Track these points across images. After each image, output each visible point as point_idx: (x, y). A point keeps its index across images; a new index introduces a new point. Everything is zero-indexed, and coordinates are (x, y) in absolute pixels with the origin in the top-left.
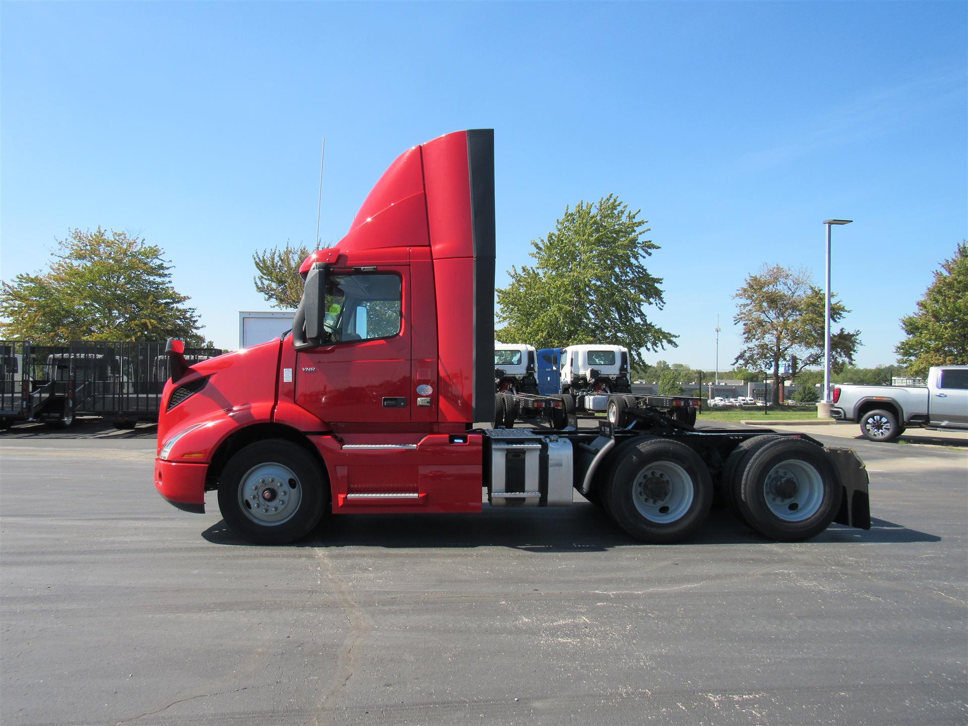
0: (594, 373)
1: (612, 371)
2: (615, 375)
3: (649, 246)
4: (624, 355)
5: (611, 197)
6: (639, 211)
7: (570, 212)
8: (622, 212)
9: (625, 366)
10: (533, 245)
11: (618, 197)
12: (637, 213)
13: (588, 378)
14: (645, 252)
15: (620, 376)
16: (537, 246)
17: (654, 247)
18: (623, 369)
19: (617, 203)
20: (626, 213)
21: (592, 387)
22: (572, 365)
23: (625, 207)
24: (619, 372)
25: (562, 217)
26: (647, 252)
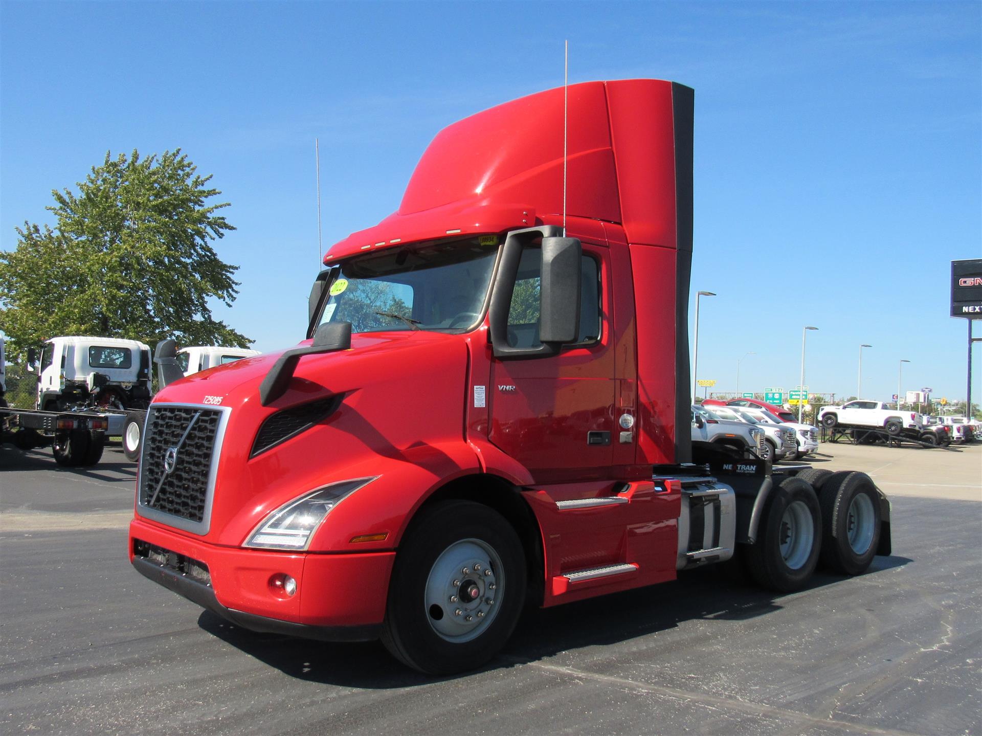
0: (98, 379)
1: (127, 378)
2: (130, 383)
3: (220, 225)
4: (144, 354)
5: (178, 152)
6: (211, 177)
7: (112, 160)
8: (188, 175)
9: (146, 371)
10: (55, 197)
11: (186, 156)
12: (208, 179)
13: (90, 385)
14: (215, 231)
15: (138, 385)
16: (60, 199)
17: (227, 227)
18: (141, 374)
19: (185, 163)
20: (193, 178)
21: (95, 400)
22: (63, 366)
23: (193, 169)
24: (137, 379)
25: (101, 164)
26: (217, 232)
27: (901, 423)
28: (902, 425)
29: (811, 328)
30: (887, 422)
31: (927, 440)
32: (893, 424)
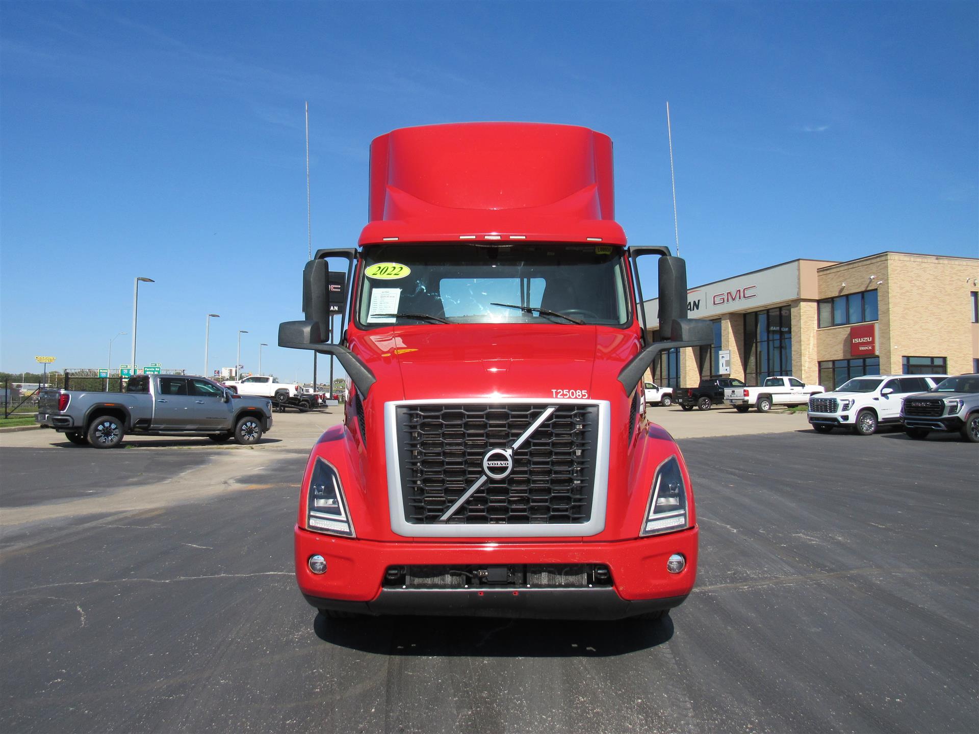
27: (288, 393)
28: (288, 396)
29: (213, 316)
30: (277, 393)
31: (303, 405)
32: (282, 395)
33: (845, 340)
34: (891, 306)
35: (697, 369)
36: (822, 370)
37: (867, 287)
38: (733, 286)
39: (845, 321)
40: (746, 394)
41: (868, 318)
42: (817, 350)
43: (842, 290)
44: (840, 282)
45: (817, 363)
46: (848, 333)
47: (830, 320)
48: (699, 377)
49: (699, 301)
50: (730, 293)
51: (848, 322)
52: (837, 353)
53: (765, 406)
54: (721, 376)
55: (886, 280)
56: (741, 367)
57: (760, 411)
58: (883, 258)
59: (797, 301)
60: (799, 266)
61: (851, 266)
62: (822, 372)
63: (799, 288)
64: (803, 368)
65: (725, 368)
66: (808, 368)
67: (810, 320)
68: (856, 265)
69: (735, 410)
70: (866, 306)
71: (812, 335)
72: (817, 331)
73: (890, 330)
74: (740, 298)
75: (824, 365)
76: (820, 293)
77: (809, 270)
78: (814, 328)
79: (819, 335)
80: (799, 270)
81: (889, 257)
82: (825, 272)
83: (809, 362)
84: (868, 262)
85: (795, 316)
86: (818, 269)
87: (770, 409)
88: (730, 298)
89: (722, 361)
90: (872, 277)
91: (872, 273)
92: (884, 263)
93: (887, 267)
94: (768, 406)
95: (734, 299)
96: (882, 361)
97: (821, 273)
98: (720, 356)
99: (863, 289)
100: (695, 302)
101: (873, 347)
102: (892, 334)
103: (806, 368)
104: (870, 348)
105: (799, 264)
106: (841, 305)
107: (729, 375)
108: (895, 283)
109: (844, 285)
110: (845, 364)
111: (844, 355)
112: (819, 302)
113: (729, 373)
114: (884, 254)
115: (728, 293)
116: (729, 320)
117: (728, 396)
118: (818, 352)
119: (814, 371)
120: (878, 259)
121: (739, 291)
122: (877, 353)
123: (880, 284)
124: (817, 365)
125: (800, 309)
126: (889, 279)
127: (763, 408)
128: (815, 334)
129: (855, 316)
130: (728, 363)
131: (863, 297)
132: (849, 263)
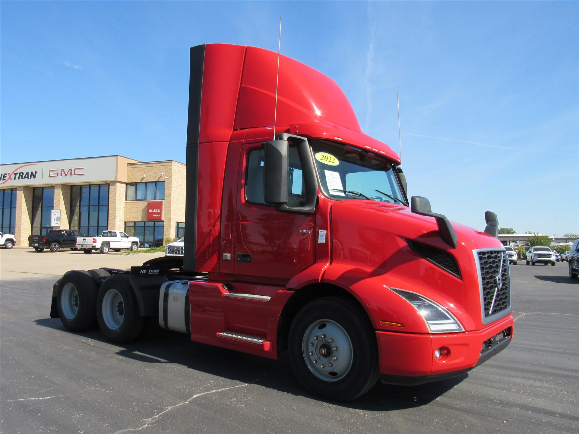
33: (143, 210)
34: (172, 192)
35: (29, 222)
36: (126, 227)
37: (159, 179)
38: (66, 166)
39: (143, 198)
40: (95, 241)
41: (158, 198)
42: (125, 215)
43: (143, 179)
44: (142, 173)
45: (124, 223)
46: (146, 205)
47: (133, 196)
48: (31, 227)
49: (36, 172)
50: (63, 170)
51: (145, 199)
52: (138, 217)
53: (106, 250)
54: (52, 227)
55: (170, 176)
56: (68, 222)
57: (102, 252)
58: (169, 164)
59: (115, 182)
60: (117, 160)
61: (150, 165)
62: (126, 229)
63: (117, 174)
64: (116, 225)
65: (56, 222)
66: (119, 225)
67: (121, 195)
68: (153, 165)
69: (83, 252)
70: (157, 191)
71: (122, 205)
72: (125, 202)
73: (171, 206)
74: (71, 174)
75: (128, 224)
76: (128, 179)
77: (123, 163)
78: (123, 200)
79: (126, 205)
80: (117, 162)
81: (173, 163)
82: (132, 166)
83: (120, 222)
84: (161, 165)
85: (112, 191)
86: (128, 164)
87: (108, 251)
88: (63, 173)
89: (53, 217)
90: (162, 174)
91: (163, 171)
92: (170, 167)
93: (171, 169)
94: (107, 250)
95: (66, 175)
96: (165, 224)
97: (130, 167)
98: (52, 214)
99: (156, 180)
100: (32, 173)
101: (161, 216)
102: (172, 208)
103: (118, 226)
104: (159, 216)
105: (117, 158)
106: (141, 188)
107: (59, 227)
108: (175, 179)
109: (144, 176)
110: (142, 224)
111: (142, 219)
112: (127, 184)
113: (59, 226)
114: (171, 161)
115: (61, 170)
116: (61, 189)
117: (80, 242)
118: (125, 216)
119: (122, 228)
120: (166, 164)
121: (71, 170)
122: (163, 219)
123: (167, 178)
124: (124, 224)
125: (116, 187)
126: (172, 176)
127: (104, 251)
128: (124, 204)
129: (150, 196)
130: (59, 219)
131: (156, 185)
132: (148, 163)
